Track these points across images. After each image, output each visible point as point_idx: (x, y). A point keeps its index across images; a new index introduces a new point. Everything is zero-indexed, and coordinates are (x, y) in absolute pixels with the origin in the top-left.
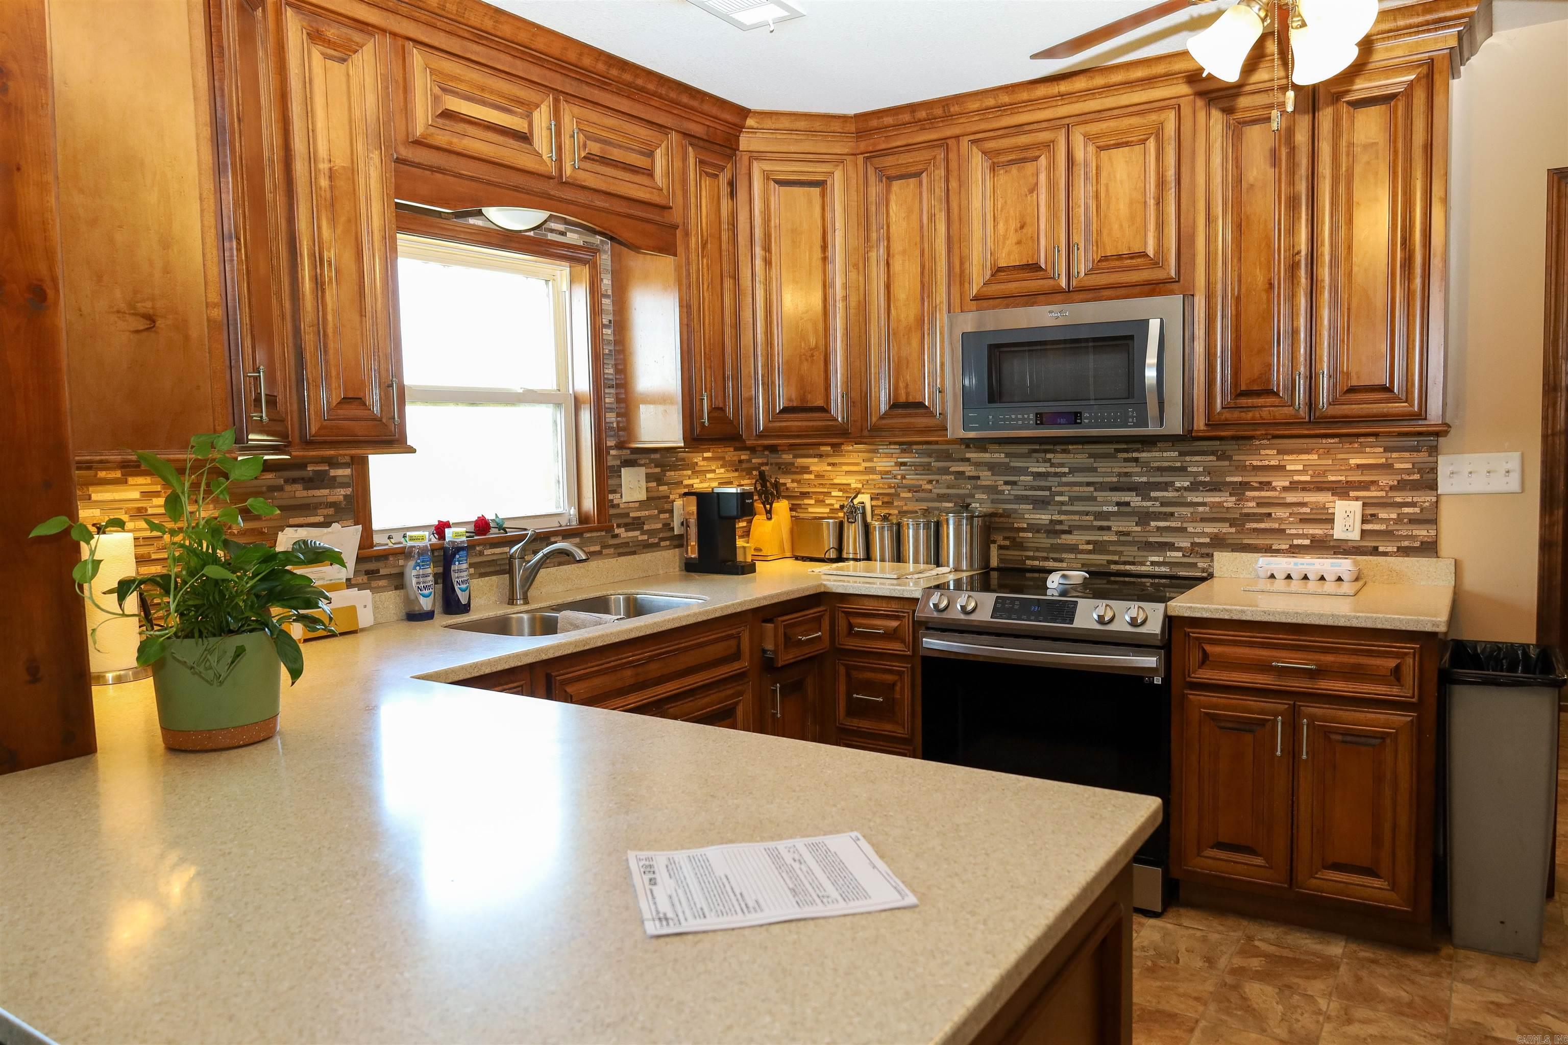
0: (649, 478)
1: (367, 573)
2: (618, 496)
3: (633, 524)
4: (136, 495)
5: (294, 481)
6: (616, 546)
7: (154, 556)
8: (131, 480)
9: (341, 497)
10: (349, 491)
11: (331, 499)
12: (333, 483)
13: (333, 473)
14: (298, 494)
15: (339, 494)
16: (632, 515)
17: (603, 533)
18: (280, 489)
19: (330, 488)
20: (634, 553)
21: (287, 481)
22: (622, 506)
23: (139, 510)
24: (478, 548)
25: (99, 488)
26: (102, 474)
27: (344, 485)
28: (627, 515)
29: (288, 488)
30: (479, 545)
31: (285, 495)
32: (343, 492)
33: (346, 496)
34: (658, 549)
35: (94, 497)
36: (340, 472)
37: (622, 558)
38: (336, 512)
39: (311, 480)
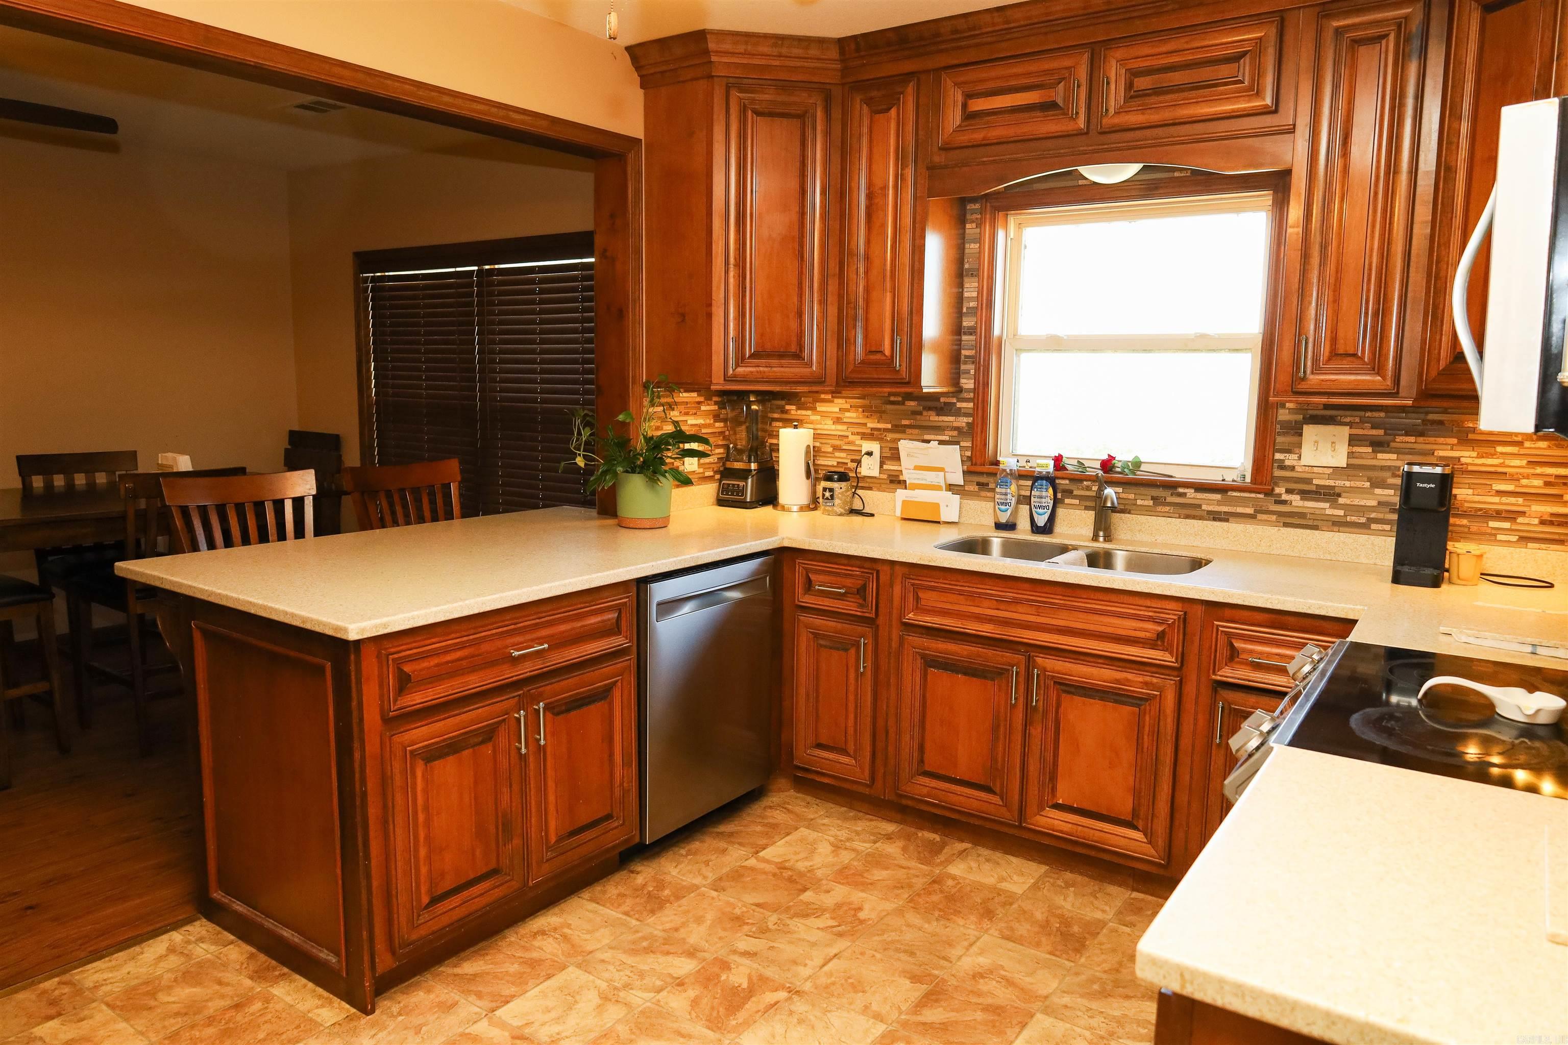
0: (1353, 440)
1: (978, 484)
2: (1295, 457)
3: (1316, 493)
4: (837, 410)
5: (930, 409)
6: (1280, 514)
7: (844, 447)
8: (836, 400)
9: (964, 425)
10: (970, 420)
11: (955, 424)
12: (958, 413)
13: (959, 405)
14: (931, 418)
15: (963, 421)
16: (1315, 482)
17: (1261, 496)
18: (920, 413)
19: (955, 416)
20: (1316, 528)
21: (924, 408)
22: (1298, 469)
23: (838, 418)
24: (1085, 483)
25: (822, 404)
26: (823, 396)
27: (966, 415)
28: (1309, 481)
29: (925, 413)
30: (1086, 480)
31: (923, 418)
32: (965, 420)
33: (968, 423)
34: (1366, 531)
35: (818, 409)
36: (964, 405)
37: (1289, 529)
38: (958, 434)
39: (942, 409)
